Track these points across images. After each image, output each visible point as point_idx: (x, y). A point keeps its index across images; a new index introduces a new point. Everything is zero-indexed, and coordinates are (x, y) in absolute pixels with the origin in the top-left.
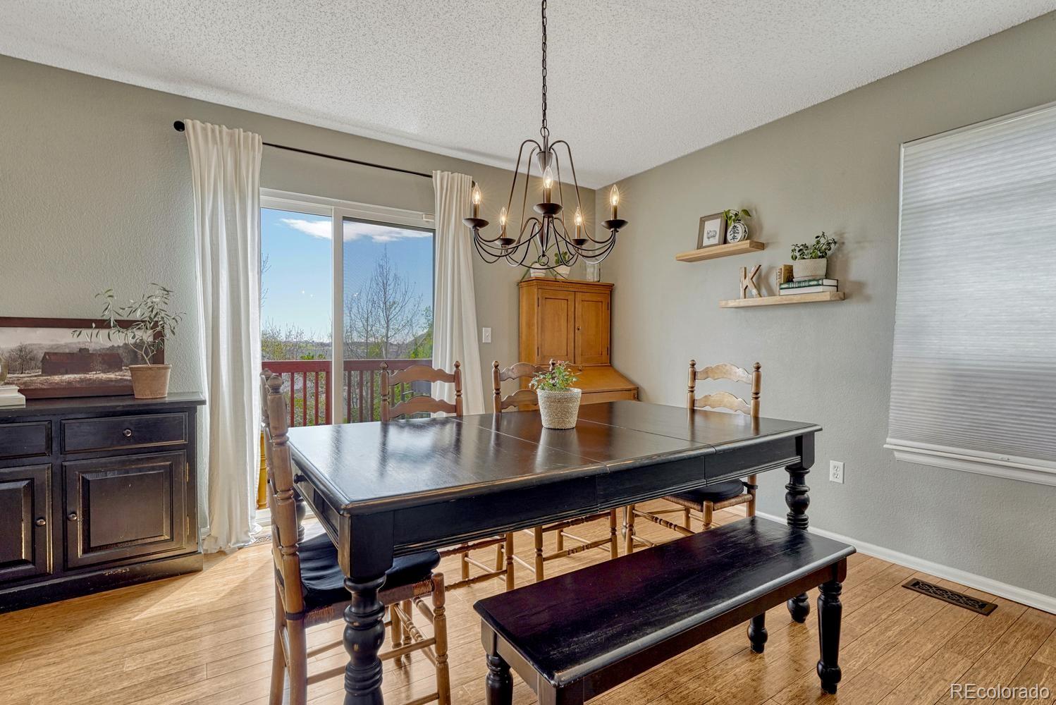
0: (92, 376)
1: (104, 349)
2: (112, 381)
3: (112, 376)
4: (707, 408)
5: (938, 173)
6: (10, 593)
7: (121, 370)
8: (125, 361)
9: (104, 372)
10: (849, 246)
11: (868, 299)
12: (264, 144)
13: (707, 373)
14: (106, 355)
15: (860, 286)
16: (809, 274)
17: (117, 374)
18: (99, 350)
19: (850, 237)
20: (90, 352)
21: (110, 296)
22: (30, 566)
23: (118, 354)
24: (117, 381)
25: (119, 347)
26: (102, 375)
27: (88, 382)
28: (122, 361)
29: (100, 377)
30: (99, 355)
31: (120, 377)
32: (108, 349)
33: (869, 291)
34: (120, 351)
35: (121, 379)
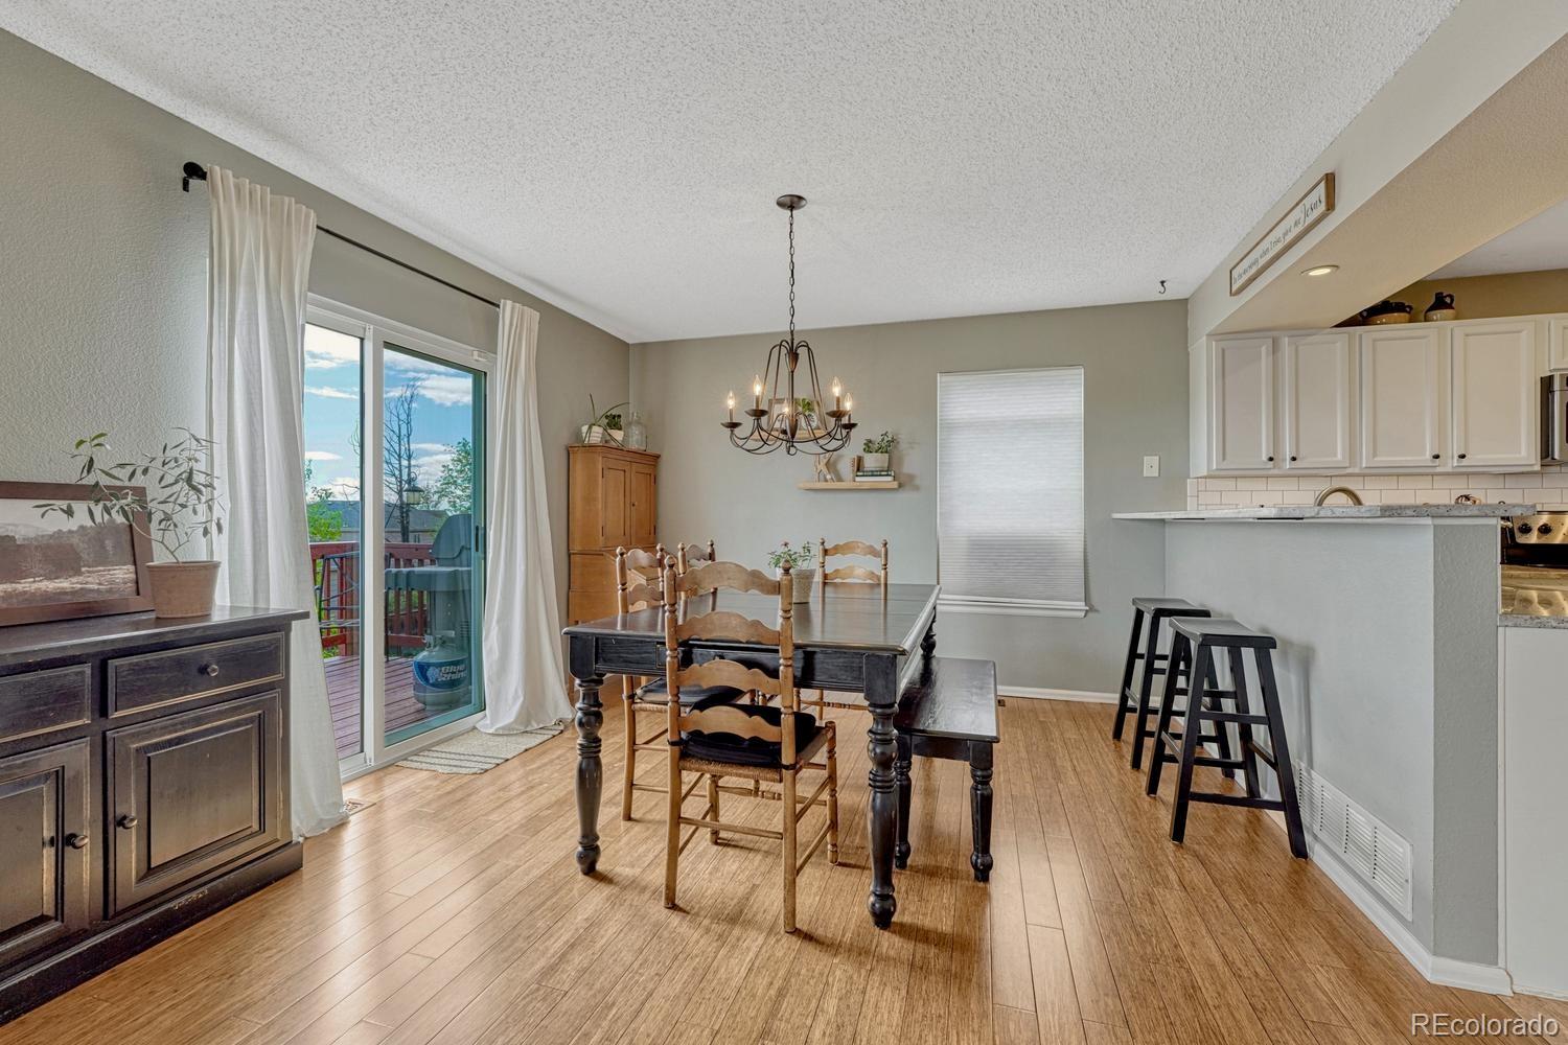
0: (27, 585)
1: (43, 536)
2: (66, 593)
3: (64, 584)
4: (838, 580)
5: (961, 400)
6: (15, 985)
7: (78, 573)
8: (84, 556)
9: (49, 578)
10: (903, 446)
11: (917, 488)
12: (318, 227)
13: (837, 549)
14: (48, 546)
15: (911, 477)
16: (878, 465)
17: (74, 580)
18: (36, 539)
19: (903, 438)
20: (18, 543)
21: (98, 445)
22: (55, 925)
23: (72, 545)
24: (74, 593)
25: (70, 532)
26: (46, 583)
27: (21, 599)
28: (81, 557)
29: (44, 588)
30: (36, 547)
31: (80, 586)
32: (51, 536)
33: (917, 482)
34: (75, 540)
35: (82, 589)
